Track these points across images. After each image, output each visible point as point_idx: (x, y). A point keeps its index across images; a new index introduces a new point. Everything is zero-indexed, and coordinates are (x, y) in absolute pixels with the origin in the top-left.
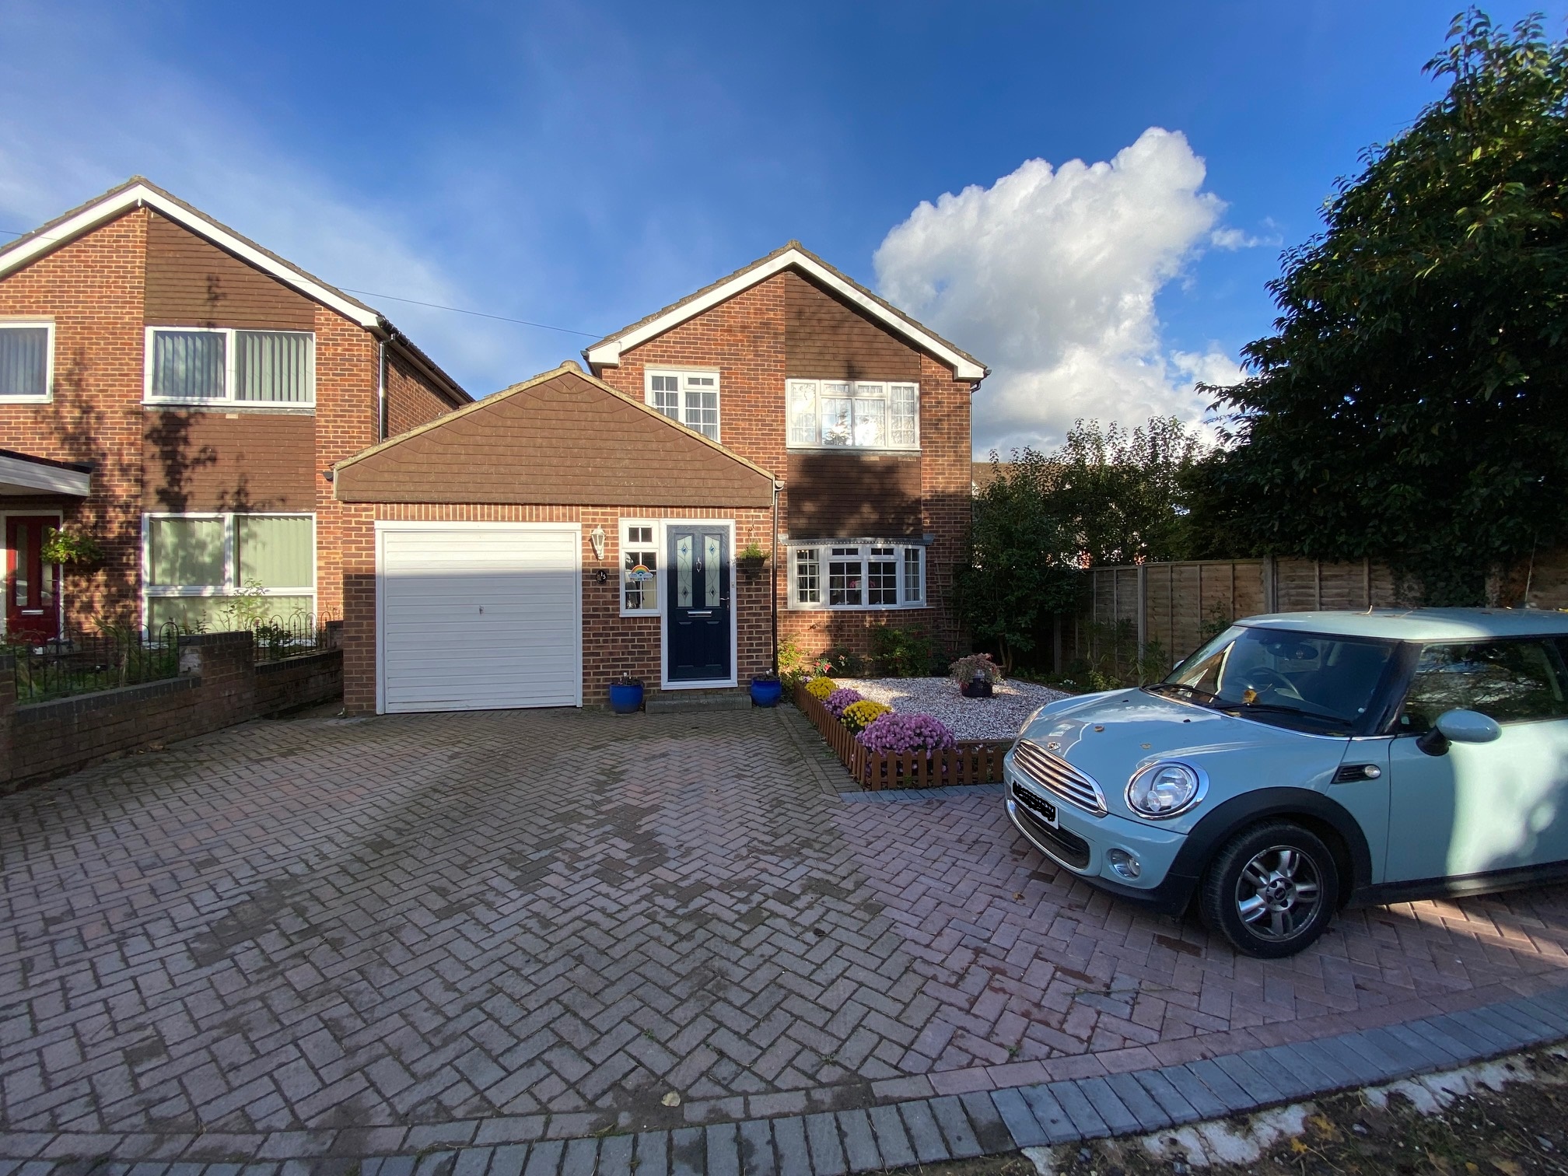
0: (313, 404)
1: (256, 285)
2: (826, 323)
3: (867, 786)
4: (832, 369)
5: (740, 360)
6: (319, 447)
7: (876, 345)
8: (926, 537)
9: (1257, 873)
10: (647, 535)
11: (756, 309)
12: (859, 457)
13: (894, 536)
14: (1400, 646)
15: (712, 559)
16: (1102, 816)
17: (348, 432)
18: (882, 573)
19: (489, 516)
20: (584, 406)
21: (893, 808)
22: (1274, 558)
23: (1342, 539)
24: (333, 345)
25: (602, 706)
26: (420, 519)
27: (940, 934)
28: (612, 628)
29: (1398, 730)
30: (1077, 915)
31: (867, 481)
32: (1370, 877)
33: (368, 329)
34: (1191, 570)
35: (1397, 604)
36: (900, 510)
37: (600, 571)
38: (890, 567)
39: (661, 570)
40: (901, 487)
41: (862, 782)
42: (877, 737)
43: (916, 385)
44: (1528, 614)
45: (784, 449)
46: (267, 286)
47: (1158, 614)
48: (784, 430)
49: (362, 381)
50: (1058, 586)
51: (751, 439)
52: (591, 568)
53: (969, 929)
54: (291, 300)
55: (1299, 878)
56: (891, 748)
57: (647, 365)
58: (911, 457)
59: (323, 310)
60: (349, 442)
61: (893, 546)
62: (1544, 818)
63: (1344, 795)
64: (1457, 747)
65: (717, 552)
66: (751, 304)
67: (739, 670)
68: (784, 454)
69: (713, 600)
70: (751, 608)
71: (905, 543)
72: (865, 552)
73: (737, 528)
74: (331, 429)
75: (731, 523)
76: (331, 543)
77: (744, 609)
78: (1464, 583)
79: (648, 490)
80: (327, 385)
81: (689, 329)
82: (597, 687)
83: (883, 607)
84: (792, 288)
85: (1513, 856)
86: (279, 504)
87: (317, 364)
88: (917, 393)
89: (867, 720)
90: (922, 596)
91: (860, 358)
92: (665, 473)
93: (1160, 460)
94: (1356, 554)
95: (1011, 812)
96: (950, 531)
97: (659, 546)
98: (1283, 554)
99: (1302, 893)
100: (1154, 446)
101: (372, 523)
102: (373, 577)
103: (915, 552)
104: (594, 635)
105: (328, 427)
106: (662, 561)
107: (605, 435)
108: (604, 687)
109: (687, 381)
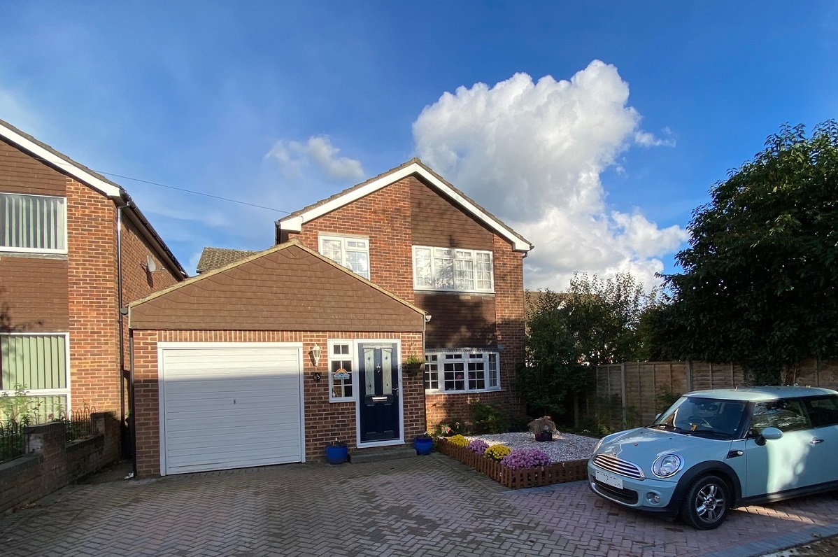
0: (65, 251)
1: (14, 159)
2: (436, 211)
3: (513, 487)
4: (441, 241)
5: (382, 232)
6: (71, 283)
7: (466, 227)
8: (499, 347)
9: (703, 495)
10: (345, 349)
11: (391, 199)
12: (458, 296)
13: (482, 347)
14: (748, 403)
15: (387, 364)
16: (643, 480)
17: (95, 273)
18: (476, 368)
19: (240, 338)
20: (305, 267)
21: (532, 496)
22: (690, 361)
23: (721, 353)
24: (82, 208)
25: (319, 461)
26: (191, 341)
27: (582, 536)
28: (324, 410)
29: (749, 436)
30: (633, 525)
31: (464, 312)
32: (741, 495)
33: (110, 198)
34: (649, 367)
35: (745, 385)
36: (483, 330)
37: (316, 373)
38: (481, 366)
39: (355, 372)
40: (484, 315)
41: (510, 485)
42: (516, 462)
43: (491, 253)
44: (796, 389)
45: (412, 290)
46: (24, 161)
47: (632, 391)
48: (412, 279)
49: (106, 235)
50: (578, 377)
51: (390, 283)
52: (310, 372)
53: (593, 534)
54: (45, 172)
55: (717, 497)
56: (524, 467)
57: (320, 232)
58: (489, 297)
59: (73, 181)
60: (96, 280)
61: (482, 353)
62: (800, 469)
63: (731, 462)
64: (769, 442)
65: (389, 359)
66: (389, 196)
67: (405, 433)
68: (412, 293)
69: (387, 389)
70: (412, 394)
71: (489, 351)
72: (466, 356)
73: (402, 345)
74: (80, 270)
75: (398, 341)
76: (82, 355)
77: (407, 395)
78: (772, 374)
79: (347, 321)
80: (77, 237)
81: (348, 210)
82: (315, 449)
83: (478, 391)
84: (414, 187)
85: (790, 484)
86: (38, 326)
87: (68, 221)
88: (491, 257)
89: (500, 455)
90: (498, 384)
91: (457, 234)
92: (357, 311)
93: (622, 298)
94: (728, 359)
95: (594, 489)
96: (513, 343)
97: (353, 357)
98: (694, 359)
99: (718, 503)
100: (620, 290)
101: (156, 344)
102: (157, 381)
103: (494, 356)
104: (313, 415)
105: (78, 269)
106: (355, 366)
107: (319, 286)
108: (320, 448)
109: (347, 244)
